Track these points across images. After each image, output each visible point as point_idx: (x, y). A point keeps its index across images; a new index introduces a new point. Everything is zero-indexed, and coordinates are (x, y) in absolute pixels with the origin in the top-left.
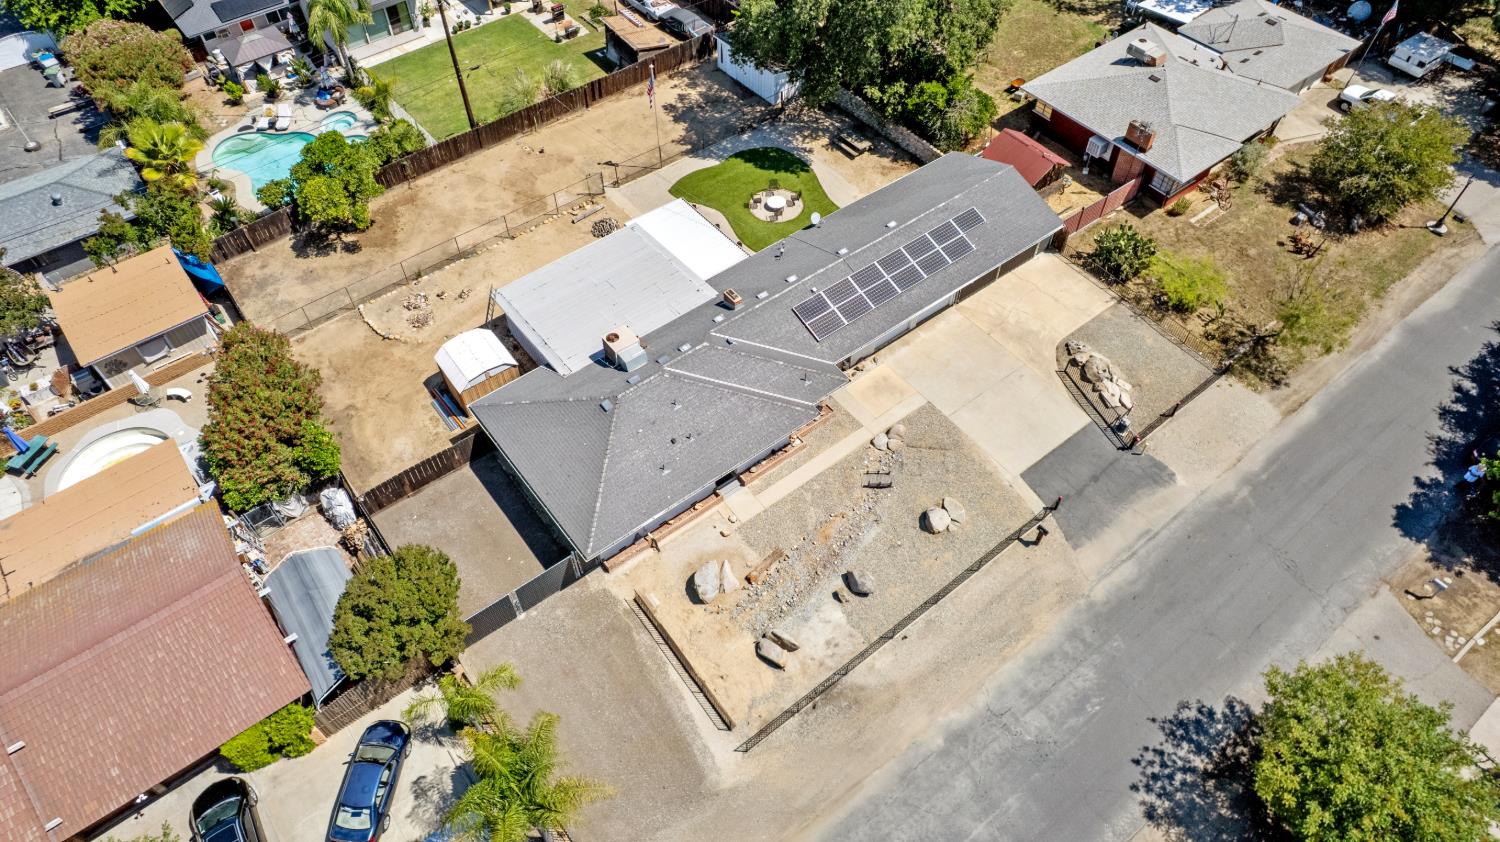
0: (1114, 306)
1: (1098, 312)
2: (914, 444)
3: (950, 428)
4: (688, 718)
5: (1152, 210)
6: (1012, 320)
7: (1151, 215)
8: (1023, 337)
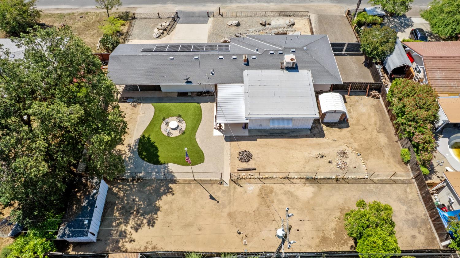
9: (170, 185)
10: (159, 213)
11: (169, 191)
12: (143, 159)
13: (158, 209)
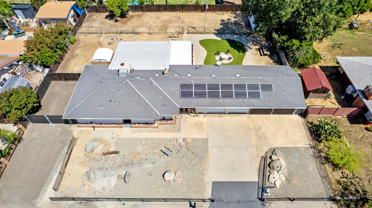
0: (308, 148)
1: (299, 146)
2: (189, 148)
3: (206, 151)
4: (51, 179)
5: (359, 123)
6: (263, 130)
7: (357, 125)
8: (261, 138)
9: (217, 32)
10: (220, 23)
11: (218, 30)
12: (238, 41)
13: (221, 24)
